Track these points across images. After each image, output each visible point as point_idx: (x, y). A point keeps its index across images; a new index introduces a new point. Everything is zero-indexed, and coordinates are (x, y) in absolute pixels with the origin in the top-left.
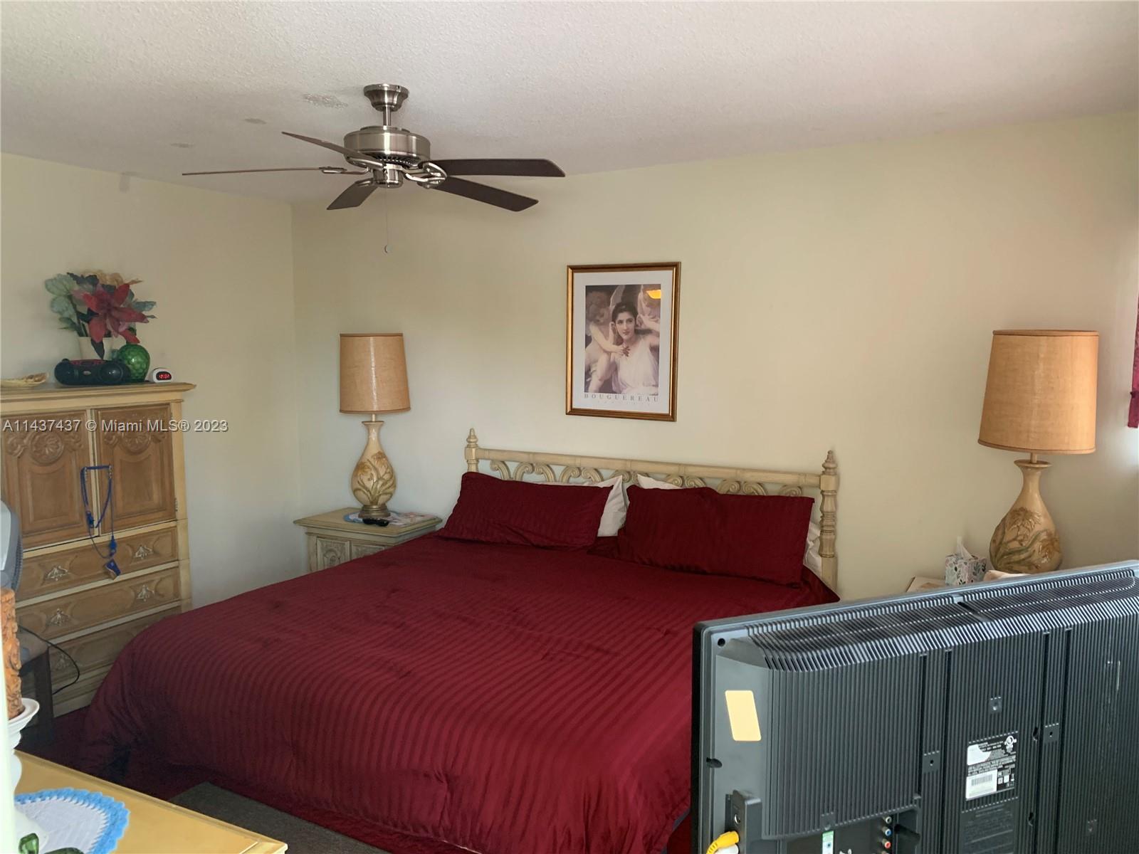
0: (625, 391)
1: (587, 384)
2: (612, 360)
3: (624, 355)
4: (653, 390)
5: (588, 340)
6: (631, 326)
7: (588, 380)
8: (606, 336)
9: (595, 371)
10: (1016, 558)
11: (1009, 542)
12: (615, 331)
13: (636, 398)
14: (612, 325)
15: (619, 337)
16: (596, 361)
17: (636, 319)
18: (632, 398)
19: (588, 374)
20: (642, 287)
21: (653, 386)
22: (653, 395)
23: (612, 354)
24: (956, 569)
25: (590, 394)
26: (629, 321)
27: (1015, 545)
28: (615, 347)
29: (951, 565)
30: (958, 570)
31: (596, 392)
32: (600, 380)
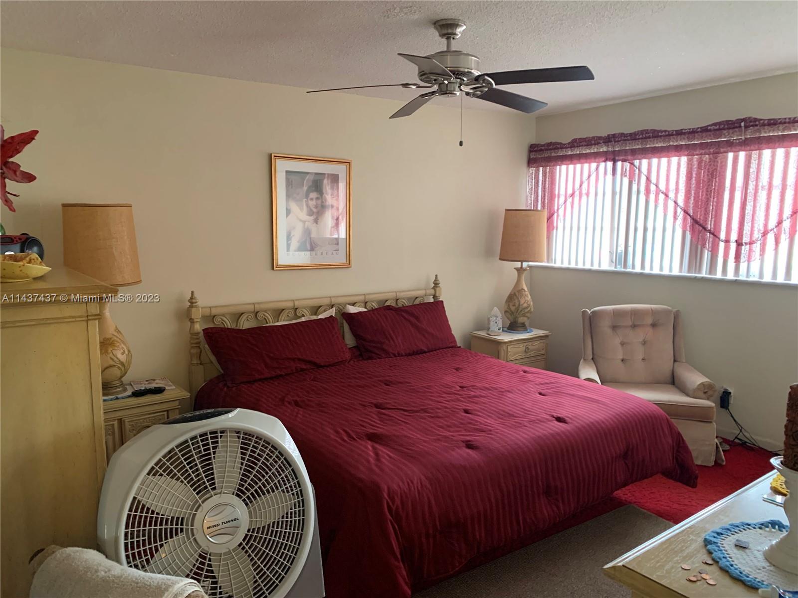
0: (316, 249)
1: (288, 246)
2: (306, 227)
3: (315, 224)
4: (335, 247)
5: (288, 212)
6: (319, 202)
7: (289, 242)
8: (301, 209)
9: (293, 236)
10: (526, 310)
11: (523, 304)
12: (307, 206)
13: (324, 253)
14: (306, 201)
15: (311, 210)
16: (294, 228)
17: (322, 198)
18: (322, 254)
19: (289, 237)
20: (326, 176)
21: (336, 244)
22: (335, 250)
23: (306, 222)
24: (496, 323)
25: (291, 253)
26: (317, 199)
27: (525, 305)
28: (308, 217)
29: (493, 322)
30: (497, 322)
31: (295, 251)
32: (298, 242)
